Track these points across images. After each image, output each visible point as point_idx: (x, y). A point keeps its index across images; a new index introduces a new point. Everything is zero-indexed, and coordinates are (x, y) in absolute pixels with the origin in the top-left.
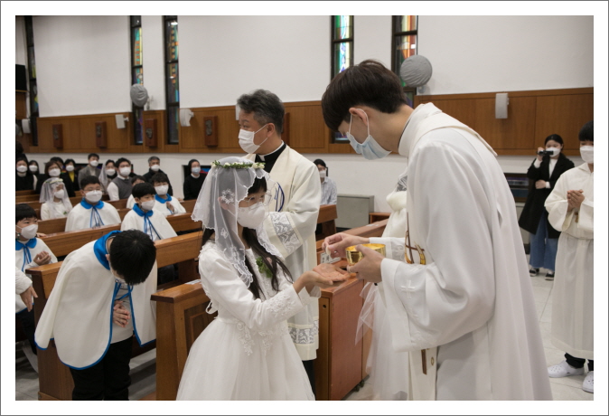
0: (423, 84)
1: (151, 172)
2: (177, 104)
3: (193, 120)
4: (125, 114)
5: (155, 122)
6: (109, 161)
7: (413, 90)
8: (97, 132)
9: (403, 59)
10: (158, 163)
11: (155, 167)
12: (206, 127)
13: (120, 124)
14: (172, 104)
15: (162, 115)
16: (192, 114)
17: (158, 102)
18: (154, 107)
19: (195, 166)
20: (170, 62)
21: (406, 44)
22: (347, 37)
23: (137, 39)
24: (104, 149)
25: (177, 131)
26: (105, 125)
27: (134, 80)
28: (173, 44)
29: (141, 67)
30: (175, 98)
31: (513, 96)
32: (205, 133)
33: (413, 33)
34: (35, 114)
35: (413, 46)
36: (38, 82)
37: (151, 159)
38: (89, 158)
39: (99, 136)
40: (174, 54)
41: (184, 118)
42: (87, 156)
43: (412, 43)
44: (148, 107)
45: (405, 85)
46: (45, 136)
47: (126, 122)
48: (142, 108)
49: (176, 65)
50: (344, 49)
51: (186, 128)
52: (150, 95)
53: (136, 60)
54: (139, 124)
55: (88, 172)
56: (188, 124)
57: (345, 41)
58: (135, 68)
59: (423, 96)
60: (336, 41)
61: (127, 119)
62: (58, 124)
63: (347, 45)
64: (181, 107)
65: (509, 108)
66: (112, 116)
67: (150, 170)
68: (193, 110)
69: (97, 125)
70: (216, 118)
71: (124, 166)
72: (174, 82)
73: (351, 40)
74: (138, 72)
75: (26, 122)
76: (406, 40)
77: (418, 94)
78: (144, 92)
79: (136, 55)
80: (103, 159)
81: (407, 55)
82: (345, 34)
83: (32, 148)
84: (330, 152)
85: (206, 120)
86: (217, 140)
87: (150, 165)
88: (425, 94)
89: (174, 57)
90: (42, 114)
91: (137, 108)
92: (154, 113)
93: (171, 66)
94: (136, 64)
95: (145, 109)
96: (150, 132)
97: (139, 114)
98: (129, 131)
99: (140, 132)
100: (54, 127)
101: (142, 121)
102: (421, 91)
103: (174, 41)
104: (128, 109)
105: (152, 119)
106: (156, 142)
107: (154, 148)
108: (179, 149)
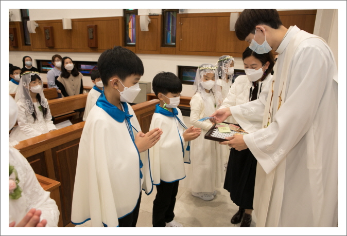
2: (28, 18)
3: (37, 29)
5: (14, 30)
7: (176, 11)
12: (46, 33)
14: (25, 17)
15: (20, 25)
16: (37, 25)
17: (16, 16)
18: (13, 19)
19: (28, 60)
30: (26, 14)
32: (46, 38)
41: (31, 27)
44: (10, 20)
51: (33, 34)
59: (182, 14)
68: (37, 22)
70: (52, 28)
77: (180, 13)
88: (184, 12)
92: (13, 23)
96: (12, 37)
102: (182, 11)
105: (12, 27)
106: (17, 44)
107: (16, 47)
108: (31, 49)
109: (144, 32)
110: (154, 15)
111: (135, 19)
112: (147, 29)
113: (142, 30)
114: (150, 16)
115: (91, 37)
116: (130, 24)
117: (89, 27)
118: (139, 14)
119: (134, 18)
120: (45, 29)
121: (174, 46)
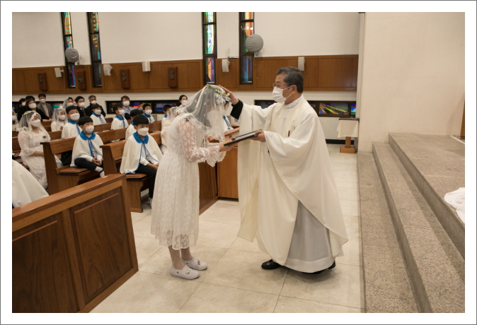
0: (258, 51)
2: (100, 61)
3: (112, 72)
4: (61, 68)
5: (85, 72)
6: (70, 98)
7: (252, 54)
8: (40, 79)
9: (246, 37)
10: (95, 99)
12: (121, 76)
13: (58, 74)
14: (96, 61)
15: (89, 69)
16: (111, 67)
17: (86, 60)
18: (82, 63)
20: (93, 32)
21: (247, 27)
22: (212, 21)
23: (66, 16)
24: (46, 91)
25: (100, 79)
26: (45, 74)
27: (66, 45)
28: (94, 21)
29: (71, 35)
30: (97, 57)
31: (307, 59)
32: (122, 80)
33: (251, 21)
35: (252, 29)
38: (39, 97)
39: (42, 83)
40: (95, 27)
41: (107, 71)
43: (250, 27)
44: (78, 63)
45: (247, 51)
47: (62, 73)
48: (74, 64)
49: (97, 35)
50: (210, 29)
51: (108, 76)
52: (80, 55)
53: (66, 30)
54: (71, 74)
55: (41, 106)
56: (110, 74)
57: (211, 23)
58: (66, 36)
59: (258, 58)
60: (205, 24)
61: (63, 71)
63: (212, 26)
64: (103, 63)
65: (305, 65)
66: (52, 68)
67: (91, 104)
68: (112, 65)
69: (40, 74)
70: (128, 71)
71: (81, 102)
72: (96, 46)
73: (214, 23)
74: (68, 39)
76: (247, 24)
77: (255, 56)
78: (75, 53)
79: (66, 27)
80: (50, 98)
81: (248, 34)
82: (211, 19)
86: (130, 84)
88: (259, 56)
89: (95, 29)
91: (70, 63)
92: (83, 66)
93: (93, 36)
94: (66, 34)
95: (76, 64)
96: (81, 80)
97: (71, 67)
98: (64, 79)
99: (72, 79)
101: (73, 72)
102: (257, 55)
103: (95, 19)
104: (63, 64)
105: (81, 70)
106: (86, 86)
107: (84, 89)
108: (102, 91)
109: (225, 73)
110: (232, 58)
111: (215, 62)
112: (228, 71)
113: (224, 71)
114: (230, 59)
115: (172, 78)
116: (210, 66)
117: (170, 69)
118: (218, 57)
119: (213, 61)
120: (122, 71)
121: (252, 84)
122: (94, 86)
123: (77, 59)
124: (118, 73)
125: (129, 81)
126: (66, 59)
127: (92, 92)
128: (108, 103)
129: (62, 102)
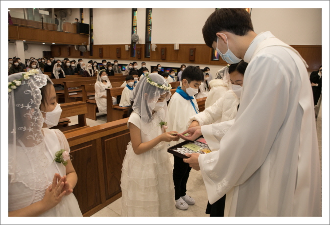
1: (142, 68)
2: (150, 42)
3: (156, 49)
4: (129, 45)
5: (141, 48)
8: (117, 51)
11: (144, 66)
12: (162, 51)
13: (127, 49)
14: (148, 41)
15: (144, 46)
17: (142, 41)
18: (140, 43)
20: (148, 25)
23: (135, 16)
24: (119, 58)
25: (149, 53)
26: (120, 48)
27: (133, 32)
28: (150, 18)
29: (136, 26)
34: (92, 43)
36: (94, 31)
37: (143, 63)
38: (114, 62)
39: (118, 53)
41: (154, 48)
42: (113, 61)
46: (96, 52)
47: (129, 48)
48: (136, 43)
49: (150, 27)
51: (153, 51)
52: (139, 38)
53: (134, 24)
54: (134, 49)
58: (133, 27)
62: (101, 48)
64: (152, 43)
66: (124, 45)
68: (157, 45)
69: (117, 49)
70: (166, 48)
72: (149, 33)
74: (135, 29)
75: (88, 47)
78: (137, 37)
79: (134, 22)
80: (120, 62)
83: (90, 57)
84: (211, 64)
85: (162, 49)
86: (166, 57)
87: (142, 65)
89: (149, 23)
90: (95, 44)
91: (133, 42)
92: (141, 45)
93: (148, 27)
95: (137, 43)
96: (139, 52)
97: (134, 45)
98: (130, 52)
99: (134, 52)
100: (100, 49)
104: (130, 43)
105: (139, 47)
106: (141, 57)
107: (139, 59)
108: (150, 60)
115: (192, 55)
122: (146, 57)
123: (138, 40)
124: (159, 50)
125: (166, 55)
126: (132, 40)
127: (144, 60)
128: (152, 67)
129: (127, 65)
